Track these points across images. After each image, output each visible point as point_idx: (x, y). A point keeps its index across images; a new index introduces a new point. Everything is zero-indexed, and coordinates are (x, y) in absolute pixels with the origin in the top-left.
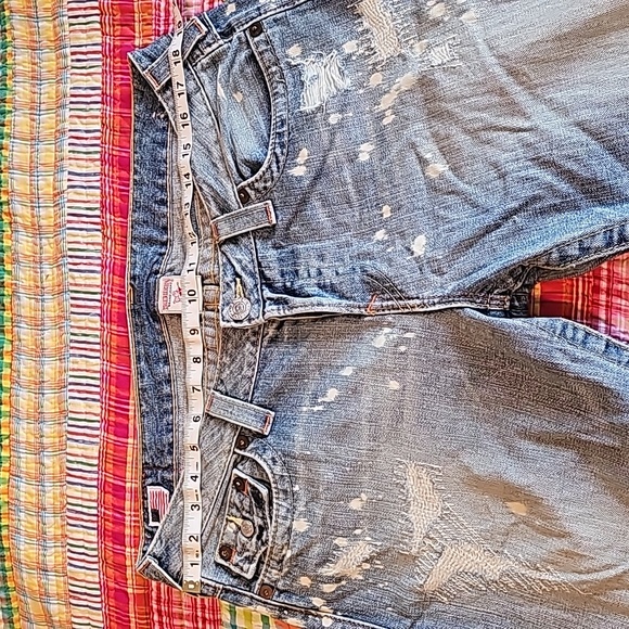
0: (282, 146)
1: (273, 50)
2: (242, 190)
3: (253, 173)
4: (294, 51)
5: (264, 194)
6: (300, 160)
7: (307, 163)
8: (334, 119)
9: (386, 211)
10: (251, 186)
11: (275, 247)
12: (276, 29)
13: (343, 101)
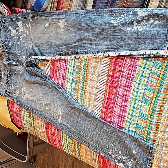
0: (8, 40)
1: (7, 26)
2: (2, 45)
3: (4, 43)
4: (10, 27)
5: (5, 46)
6: (10, 43)
7: (11, 43)
8: (15, 38)
9: (20, 52)
10: (3, 45)
11: (7, 54)
12: (7, 23)
13: (16, 36)
